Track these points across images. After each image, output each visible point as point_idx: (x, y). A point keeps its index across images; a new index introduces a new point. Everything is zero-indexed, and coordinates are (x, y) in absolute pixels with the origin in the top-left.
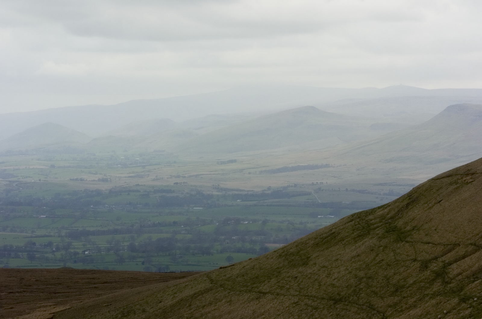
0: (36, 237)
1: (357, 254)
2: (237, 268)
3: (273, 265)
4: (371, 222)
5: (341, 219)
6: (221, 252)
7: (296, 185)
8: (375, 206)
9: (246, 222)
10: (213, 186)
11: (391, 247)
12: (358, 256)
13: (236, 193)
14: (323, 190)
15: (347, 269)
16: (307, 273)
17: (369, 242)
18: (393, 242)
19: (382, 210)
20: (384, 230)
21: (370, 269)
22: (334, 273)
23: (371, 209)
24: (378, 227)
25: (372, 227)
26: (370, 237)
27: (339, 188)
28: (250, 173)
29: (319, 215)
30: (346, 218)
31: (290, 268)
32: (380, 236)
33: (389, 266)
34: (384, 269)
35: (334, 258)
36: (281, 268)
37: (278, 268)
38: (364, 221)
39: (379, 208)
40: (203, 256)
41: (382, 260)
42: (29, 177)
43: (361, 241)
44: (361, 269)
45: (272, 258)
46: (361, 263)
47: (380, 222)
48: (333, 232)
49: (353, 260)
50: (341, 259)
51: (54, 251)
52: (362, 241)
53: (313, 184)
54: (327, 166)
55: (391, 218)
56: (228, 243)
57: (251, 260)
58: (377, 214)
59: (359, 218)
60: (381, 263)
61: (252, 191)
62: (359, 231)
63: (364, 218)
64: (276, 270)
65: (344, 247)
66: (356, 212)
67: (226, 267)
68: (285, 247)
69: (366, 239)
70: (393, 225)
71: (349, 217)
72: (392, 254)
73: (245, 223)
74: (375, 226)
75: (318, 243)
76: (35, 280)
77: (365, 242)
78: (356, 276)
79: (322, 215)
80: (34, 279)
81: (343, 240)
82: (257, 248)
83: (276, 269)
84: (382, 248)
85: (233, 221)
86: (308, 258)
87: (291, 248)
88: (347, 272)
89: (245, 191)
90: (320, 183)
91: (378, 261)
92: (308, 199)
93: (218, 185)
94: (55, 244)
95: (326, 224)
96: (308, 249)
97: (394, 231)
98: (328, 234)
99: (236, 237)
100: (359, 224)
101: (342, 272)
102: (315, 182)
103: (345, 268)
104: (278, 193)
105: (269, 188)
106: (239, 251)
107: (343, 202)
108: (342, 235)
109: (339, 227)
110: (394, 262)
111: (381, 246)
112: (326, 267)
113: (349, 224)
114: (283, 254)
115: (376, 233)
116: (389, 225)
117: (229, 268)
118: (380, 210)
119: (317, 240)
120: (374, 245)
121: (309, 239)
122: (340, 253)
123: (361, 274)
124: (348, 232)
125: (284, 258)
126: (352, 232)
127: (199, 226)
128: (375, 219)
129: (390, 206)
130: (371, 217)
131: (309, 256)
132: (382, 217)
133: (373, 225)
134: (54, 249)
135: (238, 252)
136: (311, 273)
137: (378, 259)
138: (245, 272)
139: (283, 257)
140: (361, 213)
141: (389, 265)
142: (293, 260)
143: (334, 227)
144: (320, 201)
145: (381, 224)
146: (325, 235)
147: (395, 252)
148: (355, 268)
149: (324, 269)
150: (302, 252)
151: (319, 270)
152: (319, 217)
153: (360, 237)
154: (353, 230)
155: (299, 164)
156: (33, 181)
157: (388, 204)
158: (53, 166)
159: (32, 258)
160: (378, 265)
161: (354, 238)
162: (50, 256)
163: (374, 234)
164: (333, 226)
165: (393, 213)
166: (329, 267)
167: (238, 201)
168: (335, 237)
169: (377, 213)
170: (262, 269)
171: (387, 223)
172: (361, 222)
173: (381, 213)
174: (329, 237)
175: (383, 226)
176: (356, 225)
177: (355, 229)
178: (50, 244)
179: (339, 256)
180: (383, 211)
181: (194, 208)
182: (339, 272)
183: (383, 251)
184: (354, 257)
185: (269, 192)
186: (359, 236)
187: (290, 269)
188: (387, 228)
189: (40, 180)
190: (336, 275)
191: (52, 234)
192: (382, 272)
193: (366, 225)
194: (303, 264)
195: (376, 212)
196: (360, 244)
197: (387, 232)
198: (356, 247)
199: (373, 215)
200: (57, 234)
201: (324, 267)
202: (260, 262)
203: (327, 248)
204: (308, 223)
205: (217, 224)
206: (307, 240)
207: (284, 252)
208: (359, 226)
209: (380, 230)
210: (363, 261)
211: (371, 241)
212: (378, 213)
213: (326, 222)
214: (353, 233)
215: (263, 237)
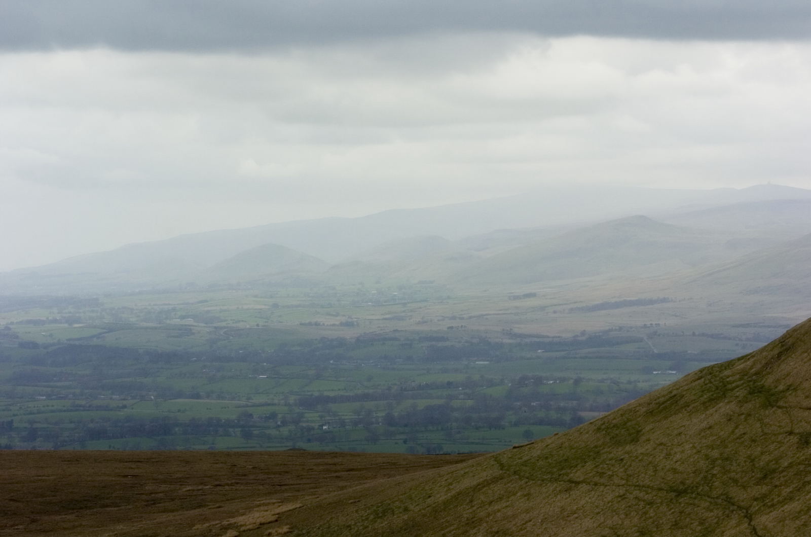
0: (253, 406)
1: (708, 426)
2: (538, 448)
3: (589, 442)
4: (728, 380)
5: (685, 376)
6: (516, 424)
7: (621, 329)
8: (734, 356)
9: (551, 382)
10: (503, 330)
11: (757, 415)
12: (710, 427)
14: (659, 335)
15: (694, 447)
16: (637, 454)
17: (725, 407)
18: (760, 407)
19: (743, 363)
20: (746, 391)
21: (726, 447)
22: (676, 453)
23: (727, 362)
24: (737, 387)
25: (729, 386)
26: (726, 401)
27: (683, 332)
28: (555, 312)
29: (655, 370)
30: (691, 375)
31: (613, 447)
32: (740, 399)
34: (747, 446)
35: (676, 432)
36: (600, 447)
37: (596, 447)
38: (718, 378)
39: (739, 359)
40: (490, 429)
41: (744, 434)
42: (243, 321)
43: (714, 407)
44: (714, 446)
45: (587, 433)
46: (715, 438)
47: (740, 379)
48: (673, 394)
49: (703, 434)
50: (686, 433)
51: (279, 426)
53: (645, 326)
54: (664, 300)
55: (756, 374)
56: (525, 412)
57: (557, 437)
58: (736, 368)
59: (710, 374)
60: (743, 437)
61: (559, 337)
62: (711, 393)
63: (717, 373)
64: (593, 449)
65: (689, 415)
66: (707, 366)
67: (521, 446)
68: (606, 417)
69: (721, 404)
70: (759, 384)
71: (696, 374)
72: (758, 425)
73: (549, 383)
74: (733, 385)
75: (653, 411)
76: (251, 467)
77: (720, 408)
78: (707, 457)
79: (659, 371)
80: (250, 465)
81: (688, 406)
82: (567, 417)
84: (743, 417)
85: (532, 380)
86: (638, 432)
87: (614, 419)
88: (694, 451)
89: (548, 337)
90: (656, 324)
91: (738, 435)
92: (639, 348)
93: (511, 329)
94: (280, 416)
95: (663, 383)
96: (638, 419)
97: (760, 392)
98: (667, 397)
99: (537, 403)
100: (711, 382)
101: (688, 451)
102: (648, 323)
103: (691, 445)
104: (597, 340)
105: (583, 333)
106: (541, 422)
107: (689, 352)
108: (686, 398)
109: (682, 387)
110: (760, 437)
111: (742, 414)
112: (665, 445)
113: (697, 383)
114: (603, 427)
115: (735, 395)
116: (753, 384)
117: (527, 448)
118: (740, 362)
119: (651, 405)
120: (732, 413)
121: (640, 404)
122: (683, 424)
123: (715, 454)
124: (695, 395)
125: (604, 432)
126: (700, 394)
127: (485, 387)
128: (733, 375)
129: (753, 356)
130: (727, 372)
131: (640, 429)
132: (744, 373)
133: (731, 384)
134: (279, 423)
135: (540, 424)
136: (642, 454)
137: (738, 432)
138: (549, 453)
139: (602, 431)
140: (713, 367)
141: (754, 441)
142: (617, 435)
143: (674, 388)
144: (656, 351)
145: (742, 382)
146: (662, 399)
147: (762, 422)
148: (705, 445)
149: (661, 447)
150: (629, 424)
151: (655, 449)
152: (654, 373)
153: (713, 401)
154: (703, 391)
155: (625, 298)
156: (248, 326)
157: (751, 354)
158: (276, 306)
159: (247, 435)
160: (738, 440)
161: (704, 403)
162: (273, 432)
163: (732, 396)
164: (674, 386)
165: (758, 366)
166: (668, 445)
167: (539, 351)
168: (676, 402)
170: (573, 449)
171: (750, 381)
172: (712, 380)
173: (742, 366)
174: (669, 402)
175: (745, 385)
176: (706, 384)
177: (705, 390)
178: (273, 416)
179: (683, 428)
181: (477, 363)
182: (683, 452)
183: (746, 420)
184: (704, 430)
185: (584, 338)
186: (711, 400)
188: (750, 388)
189: (258, 325)
190: (678, 456)
191: (276, 401)
192: (744, 451)
193: (721, 384)
194: (632, 441)
195: (734, 366)
196: (711, 411)
197: (750, 393)
198: (706, 415)
199: (731, 369)
200: (283, 401)
201: (661, 444)
202: (570, 438)
203: (666, 418)
204: (639, 382)
205: (510, 385)
206: (637, 406)
207: (604, 424)
208: (711, 385)
209: (741, 390)
210: (717, 435)
211: (728, 407)
212: (738, 367)
213: (665, 380)
214: (702, 396)
215: (575, 402)
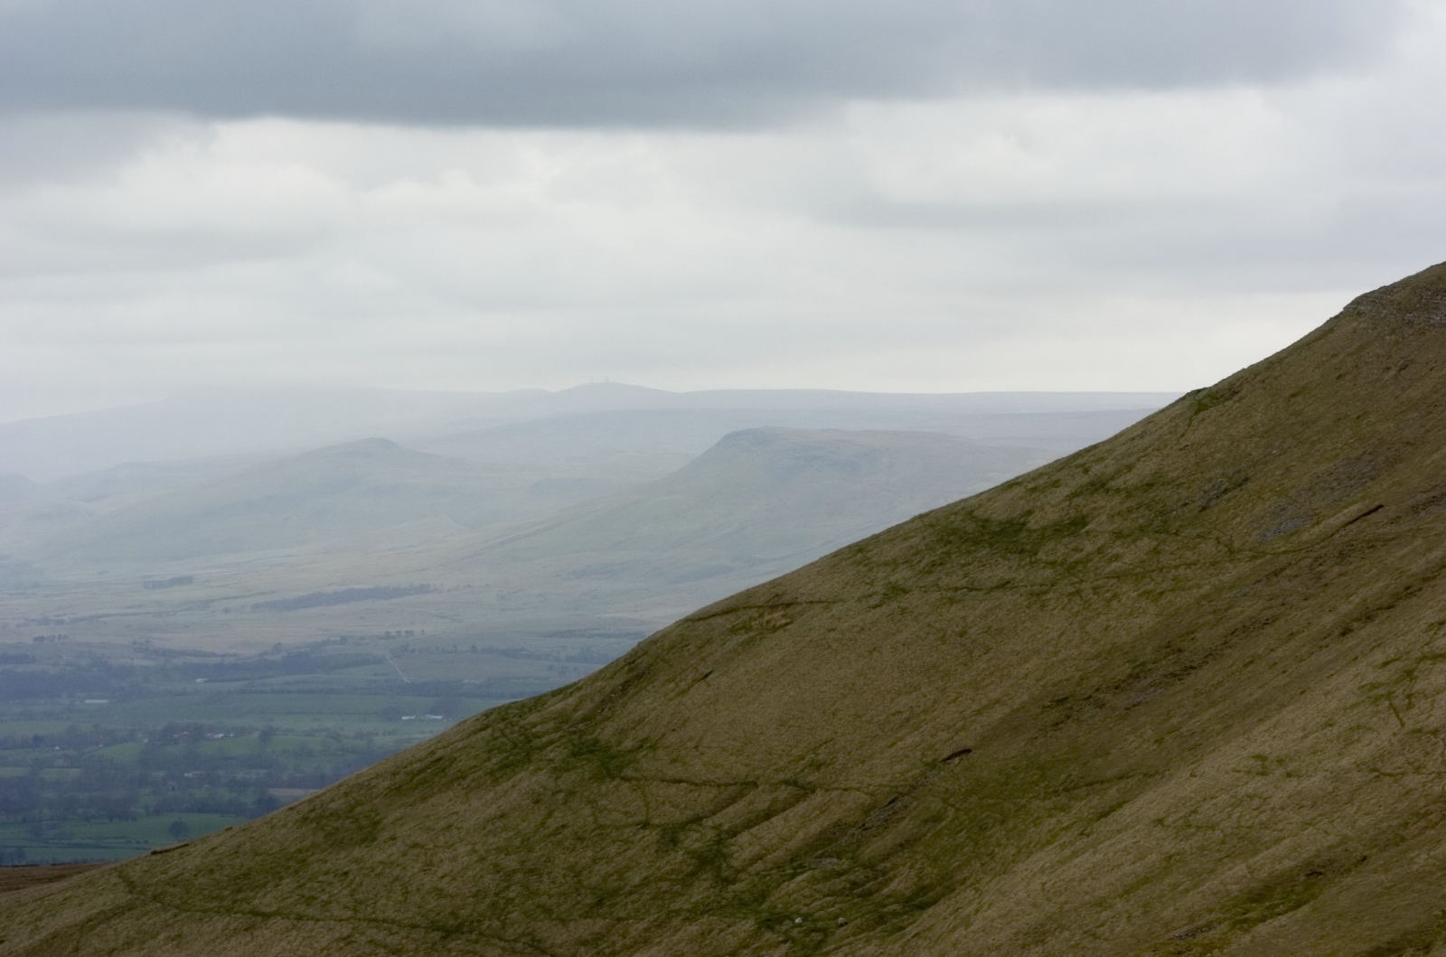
1: (499, 813)
2: (197, 852)
3: (287, 843)
4: (534, 730)
5: (459, 725)
6: (157, 812)
7: (344, 640)
8: (547, 689)
9: (220, 735)
10: (135, 643)
11: (585, 794)
12: (503, 816)
13: (195, 660)
14: (413, 651)
15: (474, 851)
16: (373, 863)
17: (528, 780)
18: (590, 779)
19: (560, 701)
20: (566, 750)
21: (530, 850)
22: (442, 861)
23: (534, 698)
24: (551, 742)
25: (537, 742)
26: (531, 768)
27: (454, 646)
28: (226, 611)
29: (406, 715)
30: (469, 722)
31: (330, 850)
32: (557, 765)
33: (580, 842)
34: (568, 849)
35: (442, 824)
36: (307, 850)
37: (300, 851)
38: (516, 728)
39: (554, 694)
40: (111, 820)
41: (563, 826)
43: (509, 780)
44: (510, 849)
45: (284, 826)
46: (511, 834)
47: (557, 729)
48: (437, 756)
49: (490, 827)
50: (459, 826)
52: (512, 780)
53: (388, 636)
54: (423, 589)
55: (585, 719)
56: (173, 789)
57: (230, 833)
58: (548, 710)
59: (503, 720)
60: (560, 833)
61: (235, 655)
62: (505, 755)
63: (515, 719)
64: (295, 855)
65: (466, 794)
66: (495, 706)
67: (166, 851)
68: (318, 797)
69: (523, 774)
70: (589, 737)
71: (478, 720)
72: (587, 811)
73: (216, 736)
74: (544, 739)
75: (400, 786)
77: (520, 780)
78: (497, 869)
79: (412, 715)
81: (464, 778)
82: (249, 799)
83: (294, 853)
84: (561, 796)
85: (185, 733)
86: (376, 824)
87: (333, 800)
88: (475, 858)
89: (213, 655)
90: (407, 632)
91: (551, 829)
92: (376, 675)
93: (148, 642)
95: (421, 736)
96: (375, 801)
97: (591, 752)
98: (427, 762)
99: (195, 772)
100: (504, 735)
101: (463, 857)
102: (393, 631)
103: (469, 847)
104: (298, 661)
105: (278, 648)
106: (202, 808)
107: (466, 681)
108: (460, 764)
109: (452, 743)
110: (593, 831)
111: (561, 791)
112: (422, 847)
113: (479, 736)
114: (313, 814)
115: (548, 758)
116: (580, 737)
117: (176, 853)
118: (554, 699)
119: (398, 777)
120: (541, 790)
121: (378, 775)
122: (456, 810)
123: (511, 862)
124: (476, 757)
125: (314, 825)
126: (485, 756)
127: (101, 746)
128: (542, 723)
129: (580, 689)
130: (533, 718)
131: (378, 818)
132: (563, 718)
133: (539, 737)
135: (200, 811)
136: (381, 862)
137: (552, 823)
138: (216, 863)
139: (311, 822)
140: (509, 707)
141: (580, 839)
142: (337, 829)
143: (439, 746)
144: (406, 679)
145: (559, 734)
146: (417, 766)
147: (595, 805)
148: (494, 846)
149: (416, 851)
150: (358, 809)
151: (404, 854)
152: (404, 718)
153: (507, 767)
154: (489, 751)
155: (352, 586)
157: (575, 684)
160: (552, 838)
161: (492, 773)
163: (541, 760)
164: (438, 742)
165: (588, 707)
166: (428, 847)
167: (199, 680)
168: (443, 771)
169: (550, 706)
170: (260, 855)
171: (575, 733)
172: (507, 731)
173: (559, 706)
174: (429, 771)
175: (564, 740)
176: (495, 739)
177: (493, 750)
179: (455, 817)
180: (563, 703)
181: (88, 701)
182: (454, 859)
183: (565, 803)
184: (492, 820)
185: (278, 657)
186: (504, 766)
187: (331, 853)
188: (574, 745)
190: (446, 867)
192: (564, 856)
193: (522, 738)
194: (363, 841)
195: (546, 706)
196: (506, 785)
197: (574, 755)
198: (496, 793)
199: (539, 711)
201: (415, 845)
202: (254, 835)
203: (424, 799)
204: (377, 734)
205: (146, 741)
206: (372, 779)
207: (314, 810)
208: (504, 739)
209: (557, 749)
210: (514, 829)
211: (534, 780)
212: (552, 708)
213: (423, 732)
214: (489, 759)
215: (262, 772)
